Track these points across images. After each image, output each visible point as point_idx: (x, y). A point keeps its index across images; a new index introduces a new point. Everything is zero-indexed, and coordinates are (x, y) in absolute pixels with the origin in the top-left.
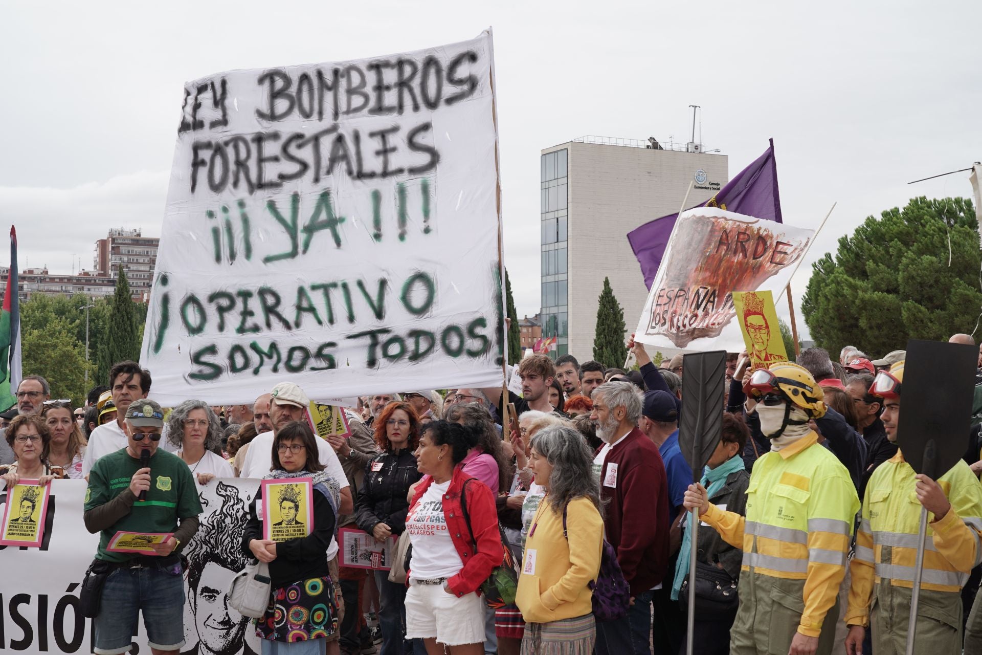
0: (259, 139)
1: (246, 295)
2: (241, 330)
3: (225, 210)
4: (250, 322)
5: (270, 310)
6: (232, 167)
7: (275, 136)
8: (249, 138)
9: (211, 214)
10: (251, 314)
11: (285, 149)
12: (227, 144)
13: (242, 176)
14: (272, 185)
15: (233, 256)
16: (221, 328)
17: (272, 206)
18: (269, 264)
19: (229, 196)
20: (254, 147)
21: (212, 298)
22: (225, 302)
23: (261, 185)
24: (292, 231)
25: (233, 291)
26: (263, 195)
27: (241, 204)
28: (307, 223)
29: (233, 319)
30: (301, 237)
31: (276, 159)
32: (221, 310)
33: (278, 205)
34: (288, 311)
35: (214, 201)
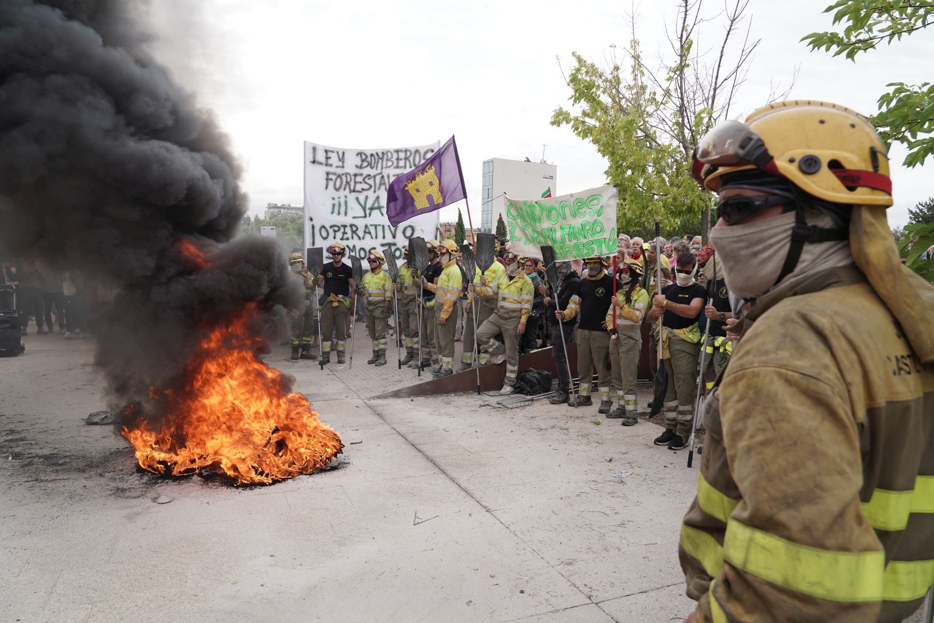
0: (355, 175)
1: (345, 226)
2: (342, 239)
3: (339, 198)
4: (346, 236)
5: (354, 232)
6: (344, 183)
7: (361, 175)
8: (352, 174)
9: (333, 199)
10: (346, 233)
11: (364, 179)
12: (343, 174)
13: (348, 187)
14: (358, 192)
15: (339, 214)
16: (335, 238)
17: (357, 199)
18: (354, 219)
19: (342, 193)
20: (353, 178)
21: (331, 227)
22: (336, 229)
23: (354, 191)
24: (364, 209)
25: (339, 225)
26: (354, 195)
27: (346, 197)
28: (370, 207)
29: (339, 235)
30: (368, 212)
31: (361, 183)
32: (335, 231)
33: (359, 199)
34: (361, 233)
35: (336, 194)
